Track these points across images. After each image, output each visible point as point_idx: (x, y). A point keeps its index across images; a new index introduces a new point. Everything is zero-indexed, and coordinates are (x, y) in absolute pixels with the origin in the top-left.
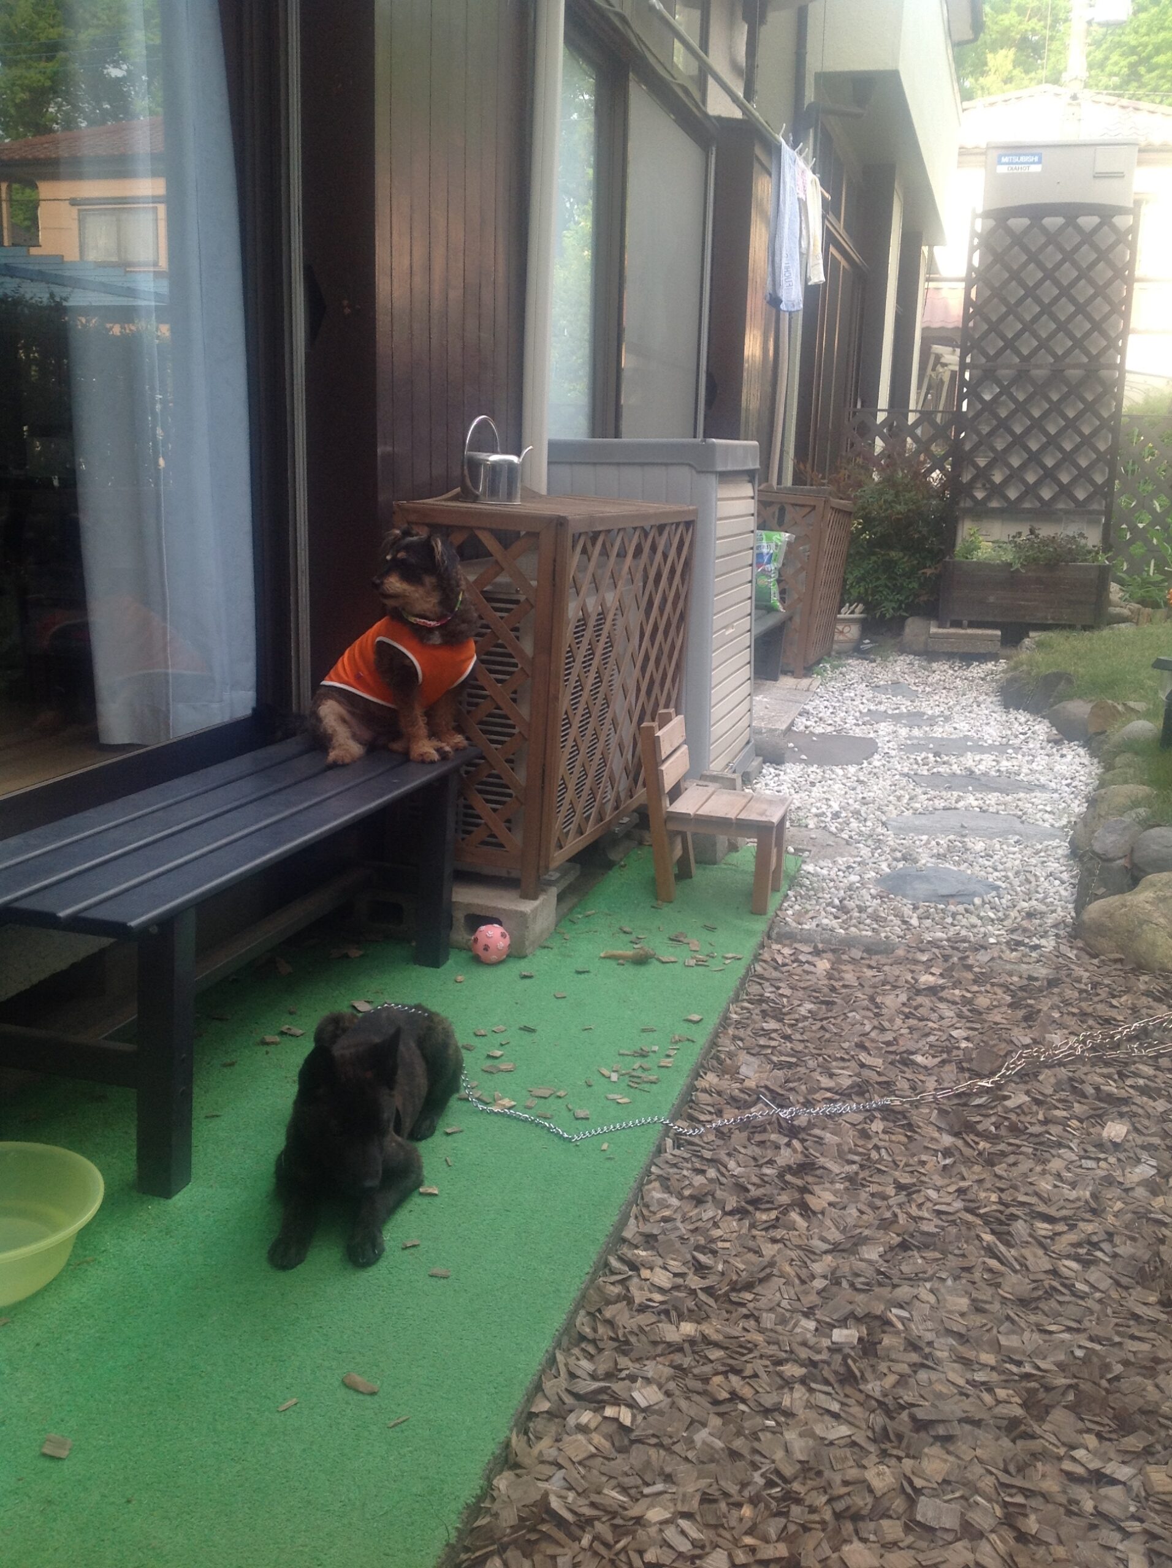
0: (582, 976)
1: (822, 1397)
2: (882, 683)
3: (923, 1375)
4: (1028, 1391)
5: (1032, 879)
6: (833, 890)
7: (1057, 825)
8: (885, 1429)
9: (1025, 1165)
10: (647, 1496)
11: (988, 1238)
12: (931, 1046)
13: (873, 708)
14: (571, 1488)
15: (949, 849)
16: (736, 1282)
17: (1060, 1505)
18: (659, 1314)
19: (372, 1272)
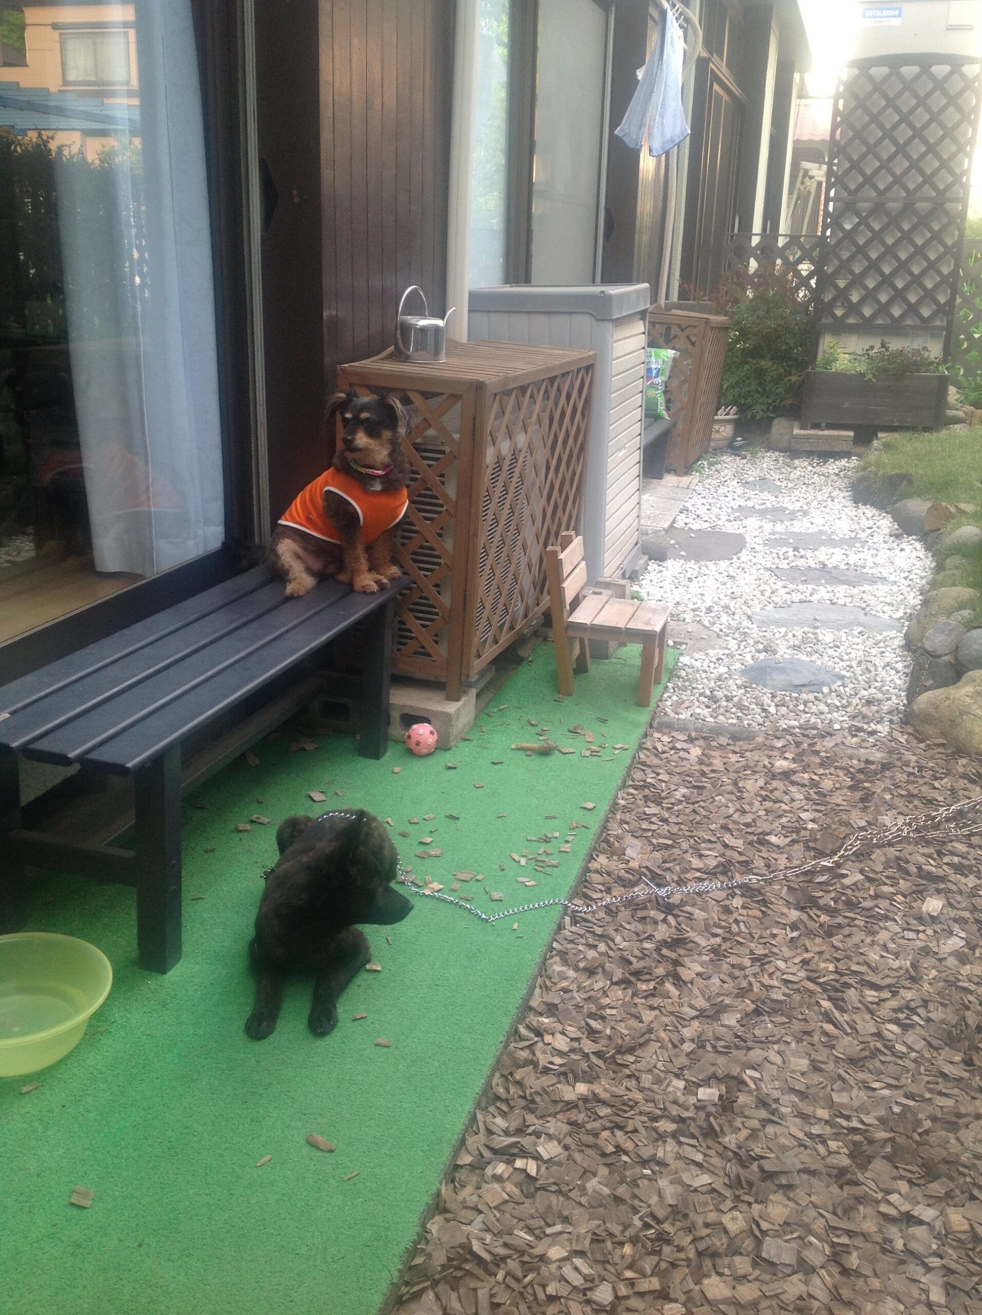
0: (497, 767)
1: (690, 1149)
2: (751, 479)
3: (770, 1129)
4: (855, 1143)
5: (872, 669)
6: (705, 681)
7: (894, 617)
8: (738, 1177)
9: (858, 936)
10: (548, 1236)
11: (826, 1004)
12: (783, 827)
13: (743, 504)
14: (488, 1230)
15: (804, 640)
16: (621, 1046)
17: (877, 1243)
18: (559, 1075)
19: (328, 1039)
